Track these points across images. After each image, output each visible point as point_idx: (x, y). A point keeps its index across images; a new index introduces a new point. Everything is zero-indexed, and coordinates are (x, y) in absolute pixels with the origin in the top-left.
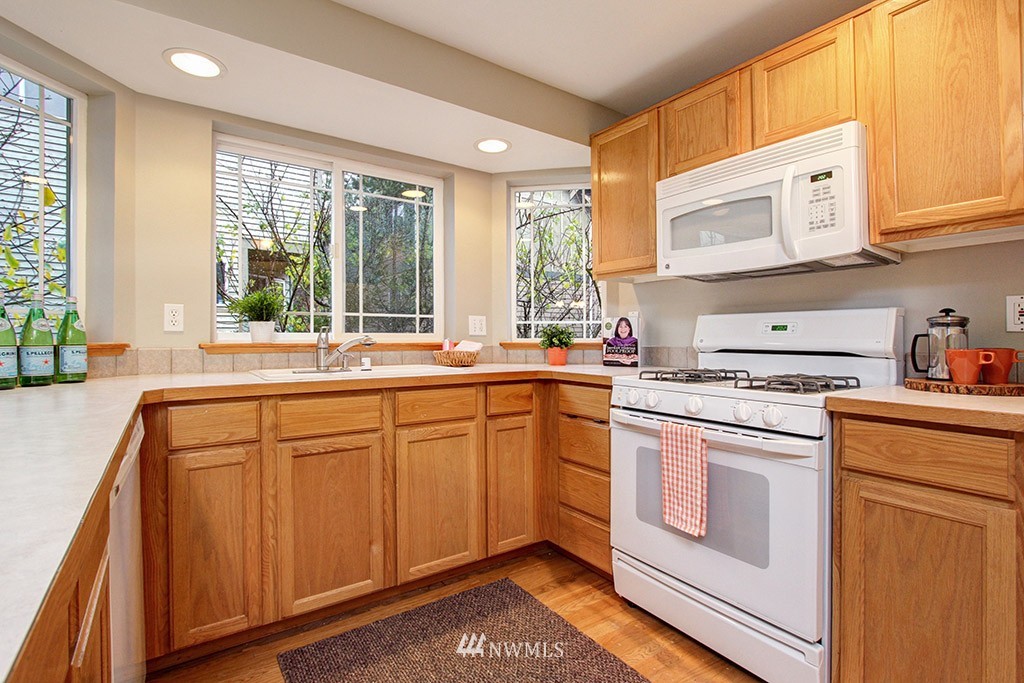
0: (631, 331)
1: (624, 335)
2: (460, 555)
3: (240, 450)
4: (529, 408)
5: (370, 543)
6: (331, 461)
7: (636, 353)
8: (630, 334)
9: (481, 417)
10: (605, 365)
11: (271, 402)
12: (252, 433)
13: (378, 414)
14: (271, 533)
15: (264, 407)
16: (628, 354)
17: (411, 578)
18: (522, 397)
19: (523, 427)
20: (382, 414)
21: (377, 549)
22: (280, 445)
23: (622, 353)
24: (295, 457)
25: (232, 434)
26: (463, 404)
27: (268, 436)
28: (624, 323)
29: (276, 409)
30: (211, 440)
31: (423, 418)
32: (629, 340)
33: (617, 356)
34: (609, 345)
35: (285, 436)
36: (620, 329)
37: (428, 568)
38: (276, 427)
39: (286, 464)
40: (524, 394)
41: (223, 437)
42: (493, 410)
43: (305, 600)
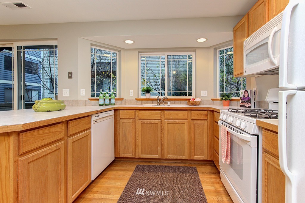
0: (248, 95)
1: (246, 96)
2: (182, 156)
3: (131, 120)
4: (206, 118)
5: (158, 146)
6: (149, 125)
7: (250, 103)
8: (248, 96)
9: (189, 119)
10: (241, 107)
11: (137, 111)
12: (133, 117)
13: (160, 116)
14: (137, 139)
15: (136, 112)
16: (247, 103)
17: (168, 158)
18: (203, 115)
19: (204, 124)
20: (161, 116)
21: (159, 148)
22: (139, 120)
23: (245, 103)
24: (142, 123)
25: (130, 117)
26: (183, 115)
27: (137, 118)
28: (246, 92)
29: (138, 112)
30: (126, 118)
31: (171, 118)
32: (247, 98)
33: (244, 104)
34: (242, 100)
35: (140, 118)
36: (245, 94)
37: (172, 157)
38: (138, 116)
39: (140, 124)
40: (204, 114)
41: (128, 117)
42: (193, 118)
43: (143, 155)
